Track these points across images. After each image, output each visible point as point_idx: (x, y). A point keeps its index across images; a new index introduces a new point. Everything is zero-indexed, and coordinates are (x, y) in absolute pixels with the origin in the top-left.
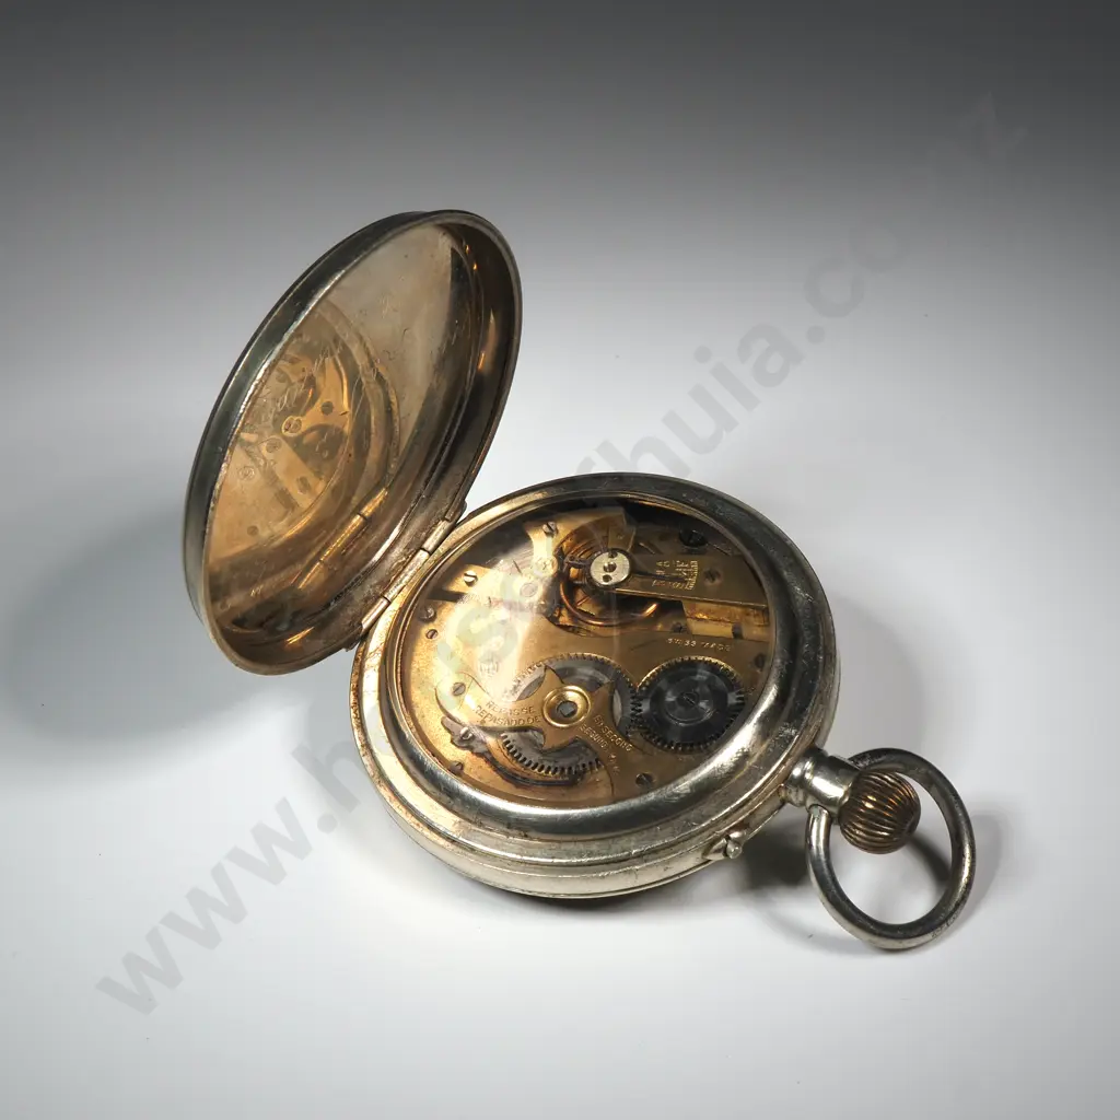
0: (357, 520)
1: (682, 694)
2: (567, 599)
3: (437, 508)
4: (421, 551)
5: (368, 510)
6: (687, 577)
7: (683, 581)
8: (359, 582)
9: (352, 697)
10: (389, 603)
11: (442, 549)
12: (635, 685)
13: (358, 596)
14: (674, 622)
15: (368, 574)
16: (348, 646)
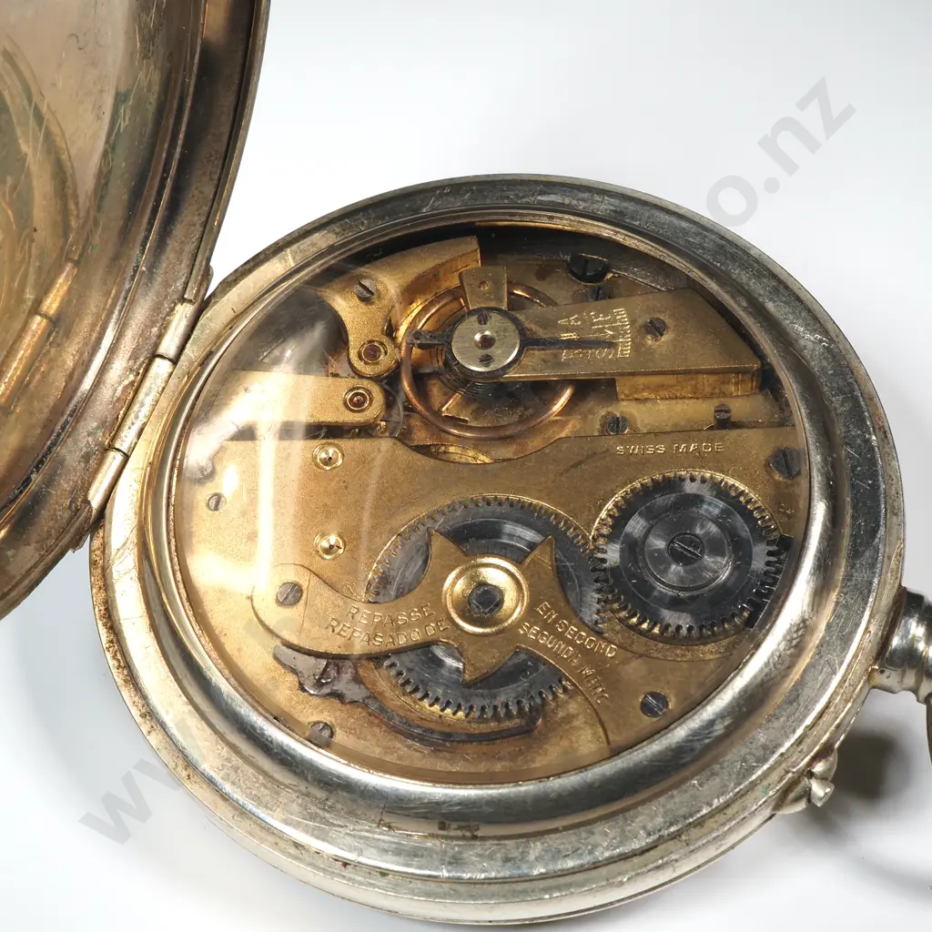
0: (38, 324)
1: (672, 542)
2: (419, 401)
3: (167, 284)
4: (158, 360)
5: (52, 304)
6: (613, 337)
7: (611, 345)
8: (69, 430)
9: (103, 631)
10: (127, 457)
11: (192, 352)
12: (584, 537)
13: (72, 453)
14: (603, 413)
15: (78, 415)
16: (76, 543)
